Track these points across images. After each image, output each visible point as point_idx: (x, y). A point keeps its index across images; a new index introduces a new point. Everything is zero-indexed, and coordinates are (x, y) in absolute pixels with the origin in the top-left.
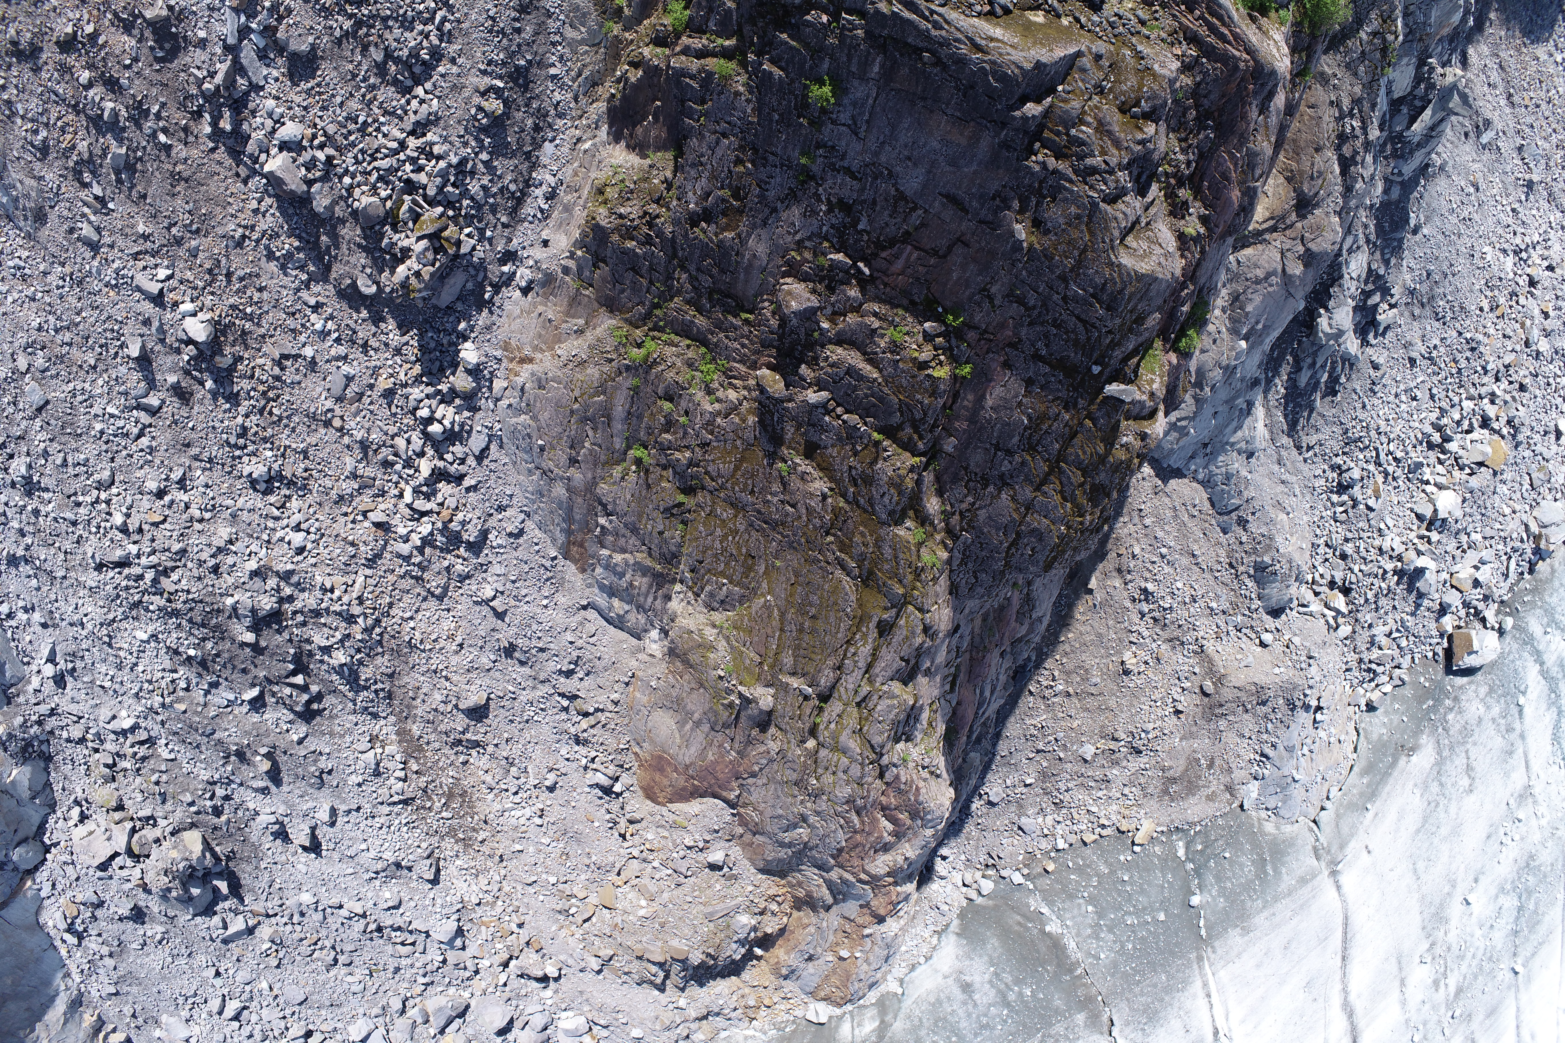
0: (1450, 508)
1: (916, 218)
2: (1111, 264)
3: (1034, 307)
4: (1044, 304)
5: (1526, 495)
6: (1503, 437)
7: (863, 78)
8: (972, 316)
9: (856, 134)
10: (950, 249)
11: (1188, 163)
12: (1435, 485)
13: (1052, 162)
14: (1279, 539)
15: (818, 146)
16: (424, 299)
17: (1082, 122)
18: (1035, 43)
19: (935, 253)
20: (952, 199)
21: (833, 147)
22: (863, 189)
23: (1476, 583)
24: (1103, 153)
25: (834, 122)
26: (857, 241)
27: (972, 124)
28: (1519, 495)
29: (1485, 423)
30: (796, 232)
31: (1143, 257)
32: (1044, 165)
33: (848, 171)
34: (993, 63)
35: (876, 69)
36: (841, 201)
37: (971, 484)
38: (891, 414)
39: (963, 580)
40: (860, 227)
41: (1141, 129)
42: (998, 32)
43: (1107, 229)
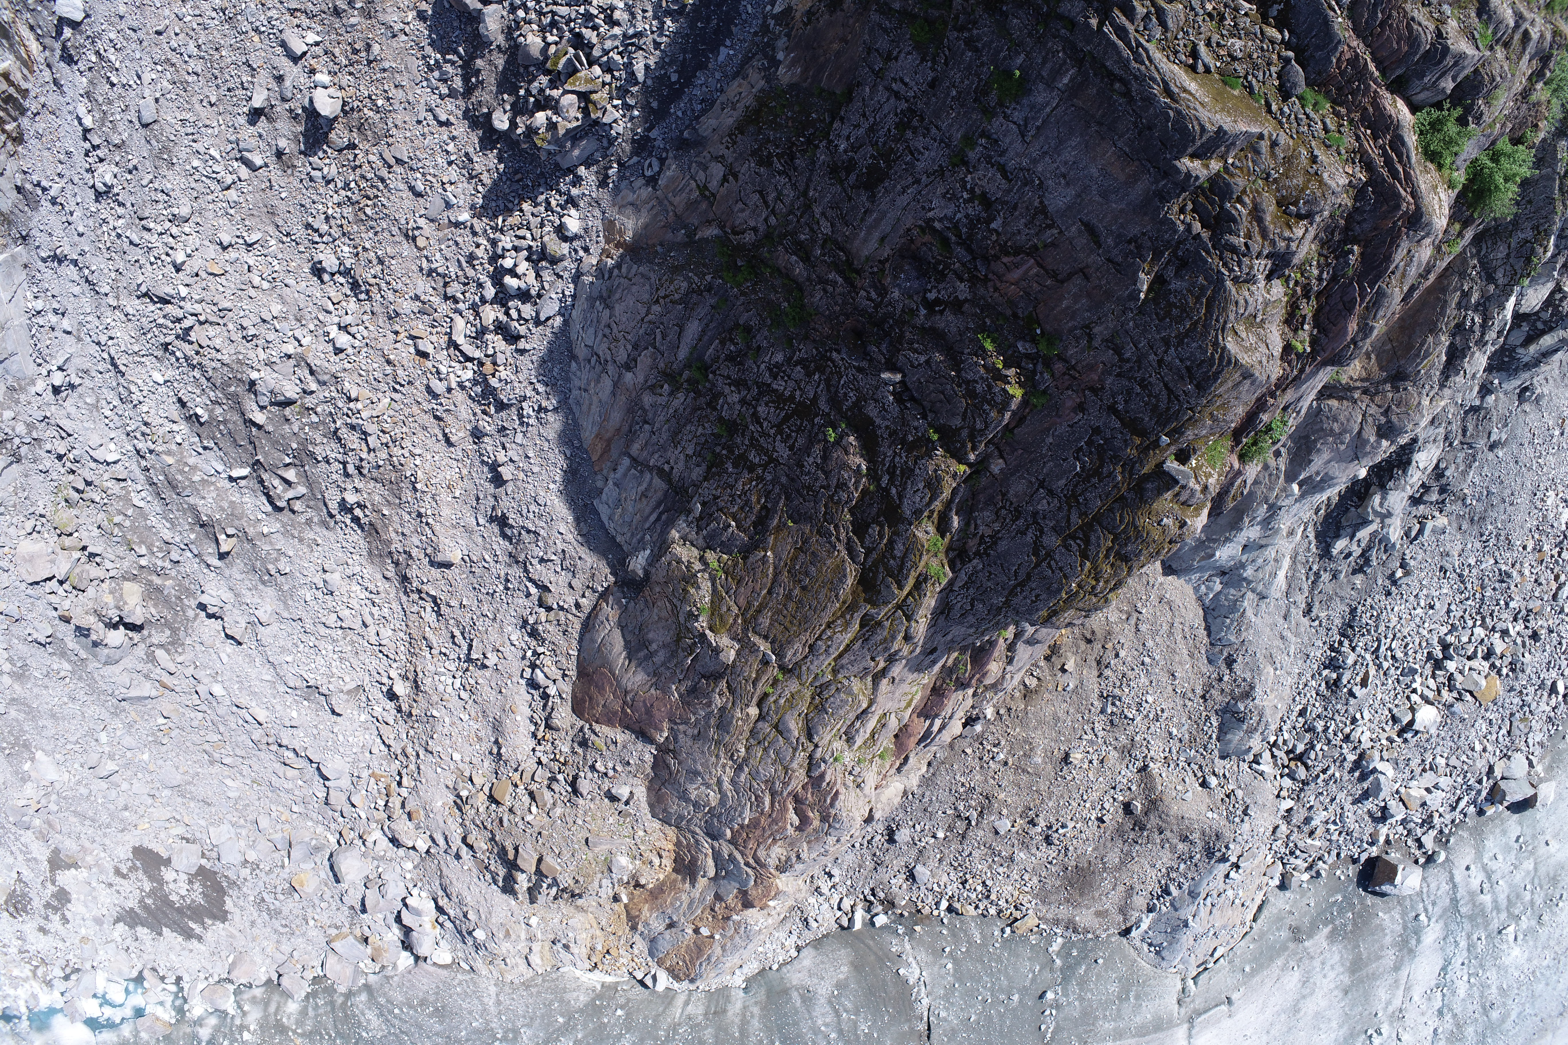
0: (1427, 723)
1: (1050, 235)
2: (1216, 344)
3: (1128, 360)
4: (1139, 361)
5: (1501, 739)
6: (1500, 676)
7: (1050, 85)
8: (1066, 348)
9: (1023, 136)
10: (1070, 276)
11: (1320, 279)
12: (1422, 696)
13: (1197, 227)
14: (1258, 691)
15: (983, 134)
16: (549, 153)
17: (1240, 200)
18: (1223, 109)
19: (1054, 275)
20: (1090, 229)
21: (996, 141)
22: (1009, 191)
23: (1423, 806)
24: (1249, 236)
25: (1006, 117)
26: (985, 238)
27: (1136, 163)
28: (1494, 737)
29: (1489, 656)
30: (930, 210)
31: (1247, 350)
32: (1189, 227)
33: (1002, 169)
34: (1178, 112)
35: (1066, 80)
36: (984, 195)
37: (1004, 512)
38: (953, 415)
39: (959, 602)
40: (993, 225)
41: (1290, 228)
42: (1193, 86)
43: (1225, 309)
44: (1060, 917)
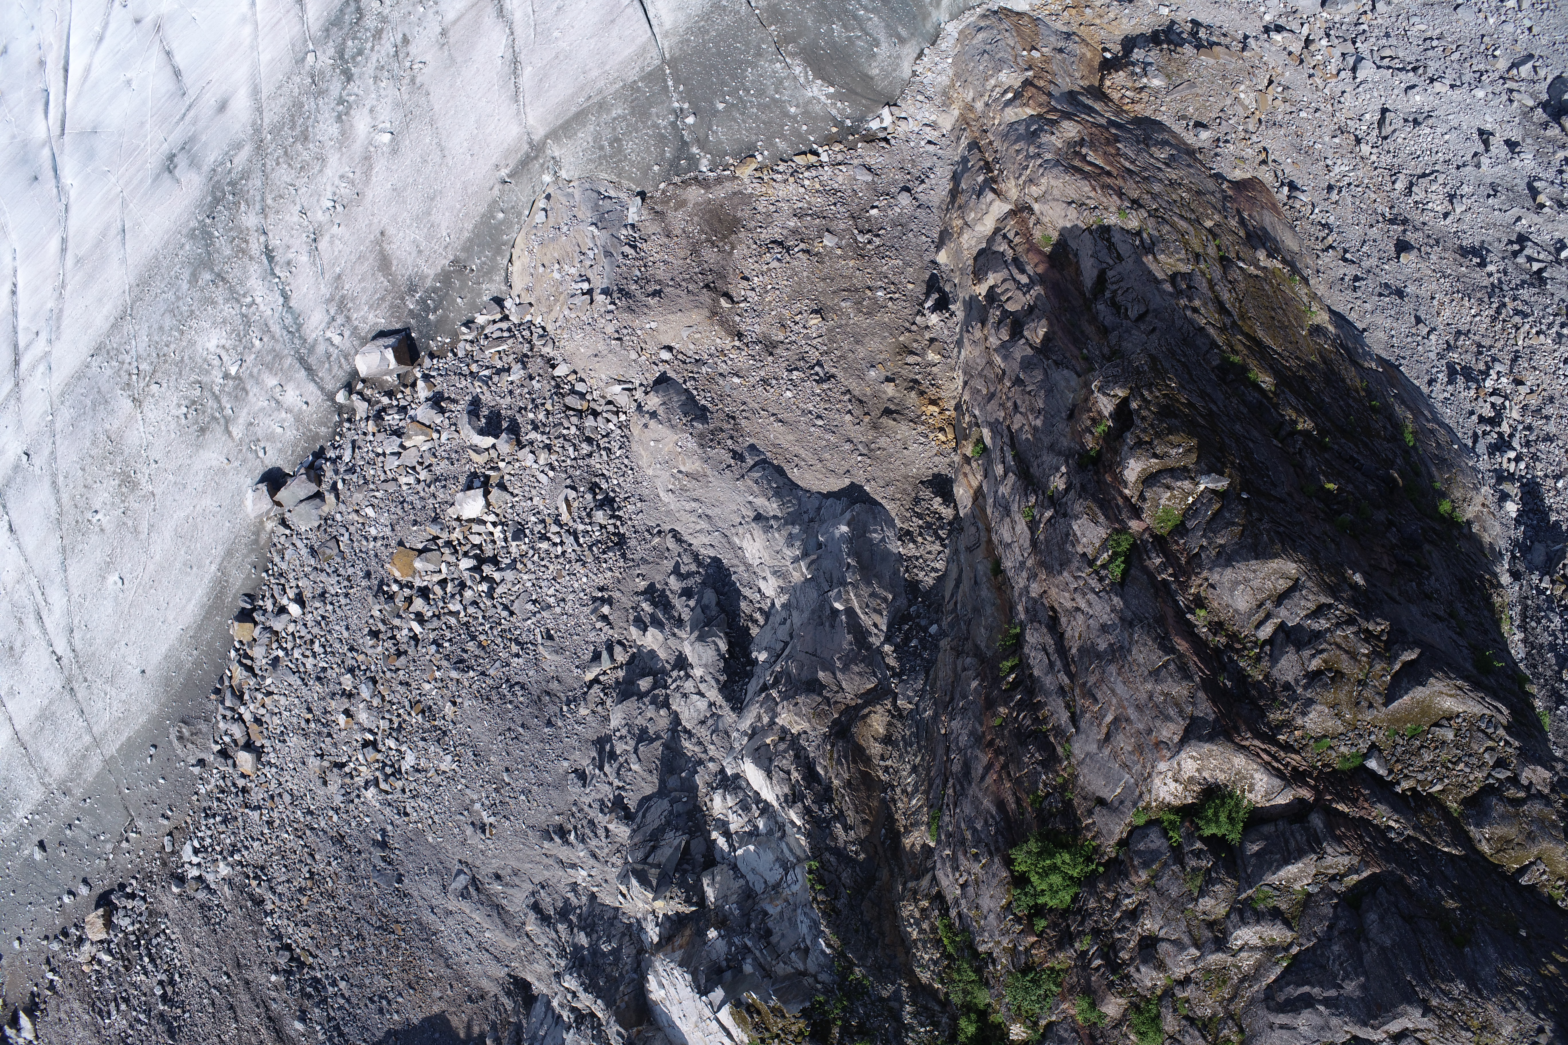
0: (469, 499)
5: (343, 531)
6: (396, 581)
12: (484, 523)
14: (692, 445)
23: (397, 433)
28: (352, 529)
29: (423, 593)
44: (719, 187)
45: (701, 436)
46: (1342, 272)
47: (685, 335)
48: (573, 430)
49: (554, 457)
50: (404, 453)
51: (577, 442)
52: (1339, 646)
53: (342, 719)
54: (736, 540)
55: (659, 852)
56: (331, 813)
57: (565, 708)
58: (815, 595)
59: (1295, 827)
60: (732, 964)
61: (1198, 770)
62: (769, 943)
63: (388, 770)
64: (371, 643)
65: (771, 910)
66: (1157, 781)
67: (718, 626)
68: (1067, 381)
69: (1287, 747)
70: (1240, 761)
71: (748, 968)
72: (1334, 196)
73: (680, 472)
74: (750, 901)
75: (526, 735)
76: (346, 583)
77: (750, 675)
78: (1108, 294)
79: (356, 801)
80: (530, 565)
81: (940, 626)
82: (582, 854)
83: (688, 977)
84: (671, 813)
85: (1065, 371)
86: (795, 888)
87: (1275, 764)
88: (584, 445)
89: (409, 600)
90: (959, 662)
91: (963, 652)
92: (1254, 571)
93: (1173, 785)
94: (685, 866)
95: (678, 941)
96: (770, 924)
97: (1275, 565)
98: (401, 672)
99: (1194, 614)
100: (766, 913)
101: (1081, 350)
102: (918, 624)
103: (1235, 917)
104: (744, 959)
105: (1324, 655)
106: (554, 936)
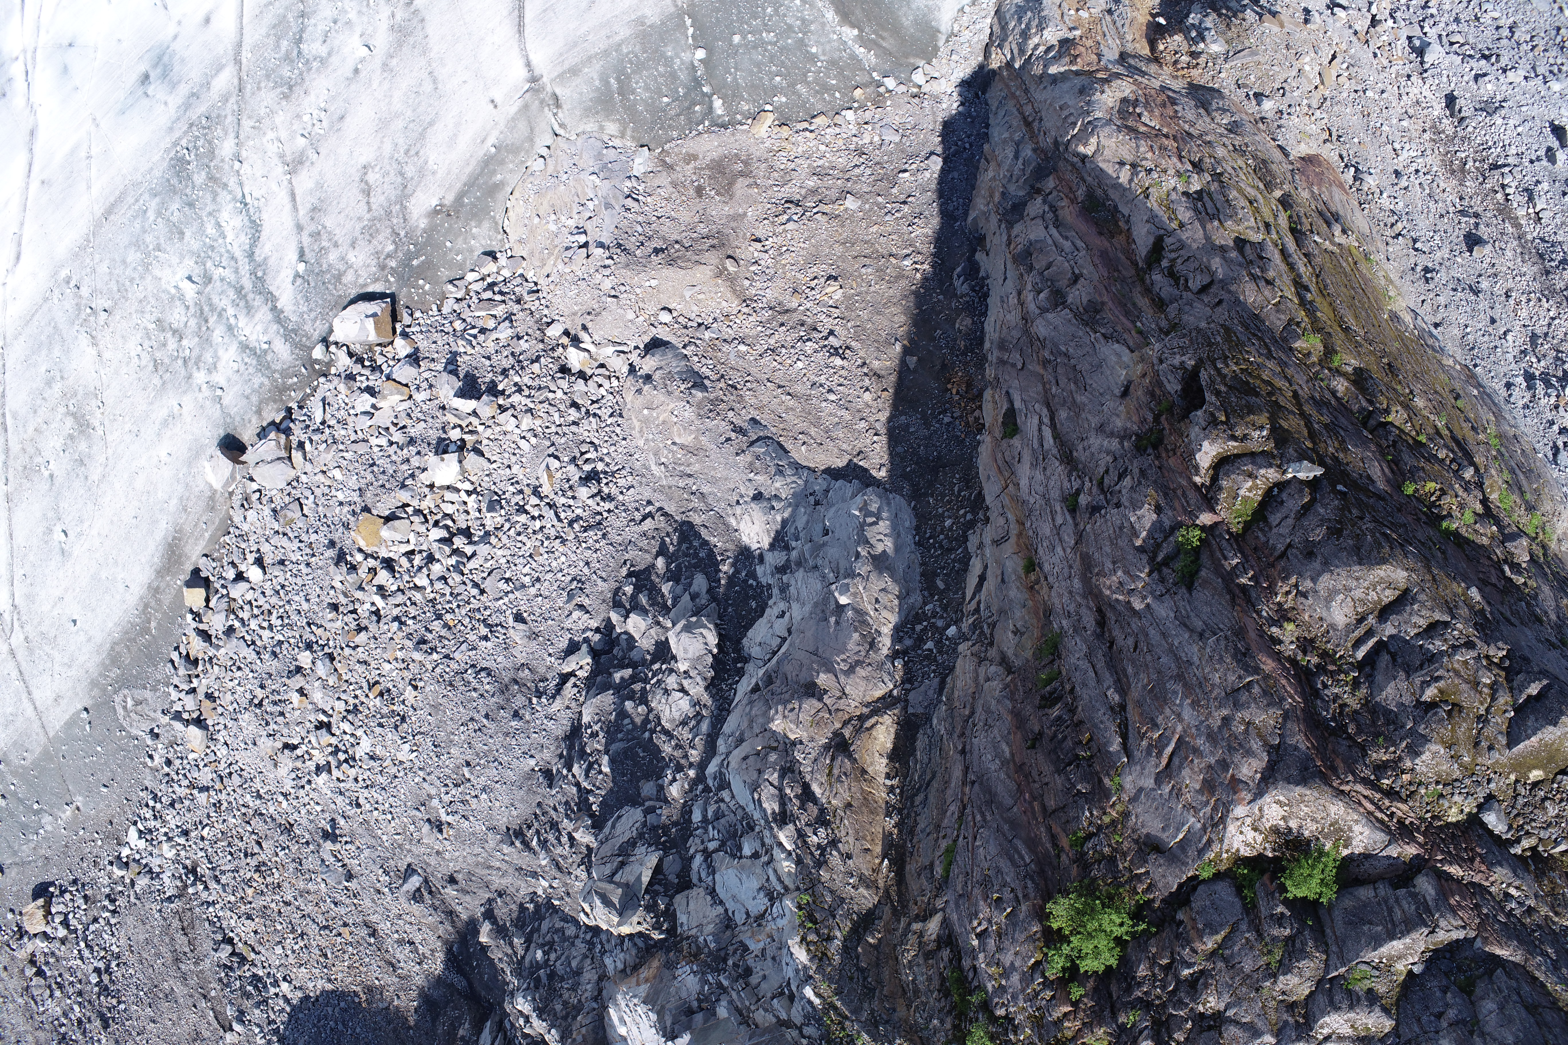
0: (442, 464)
5: (308, 493)
6: (360, 550)
12: (458, 491)
23: (371, 391)
28: (318, 492)
29: (389, 564)
45: (699, 406)
46: (1412, 261)
47: (687, 294)
48: (559, 394)
49: (538, 422)
50: (377, 413)
51: (562, 408)
52: (1457, 673)
53: (295, 697)
54: (733, 521)
55: (627, 869)
56: (281, 798)
57: (535, 700)
58: (819, 586)
59: (1402, 892)
60: (704, 1005)
61: (1284, 818)
62: (747, 984)
63: (342, 756)
64: (330, 616)
65: (752, 946)
66: (1232, 828)
67: (708, 616)
68: (1118, 355)
69: (1391, 794)
70: (1337, 809)
71: (722, 1012)
72: (1404, 183)
73: (674, 443)
74: (728, 933)
75: (491, 726)
76: (309, 551)
77: (741, 673)
78: (1165, 263)
79: (307, 787)
80: (504, 539)
81: (959, 629)
82: (544, 863)
83: (653, 1017)
84: (644, 824)
85: (1116, 346)
86: (781, 923)
87: (1379, 815)
88: (572, 411)
89: (373, 571)
90: (982, 671)
91: (985, 659)
92: (1357, 579)
93: (1250, 835)
94: (656, 887)
95: (644, 973)
96: (750, 962)
97: (1382, 573)
98: (360, 649)
99: (1281, 627)
100: (746, 949)
101: (1134, 322)
102: (933, 625)
103: (1321, 999)
104: (718, 1000)
105: (1441, 684)
106: (510, 951)
